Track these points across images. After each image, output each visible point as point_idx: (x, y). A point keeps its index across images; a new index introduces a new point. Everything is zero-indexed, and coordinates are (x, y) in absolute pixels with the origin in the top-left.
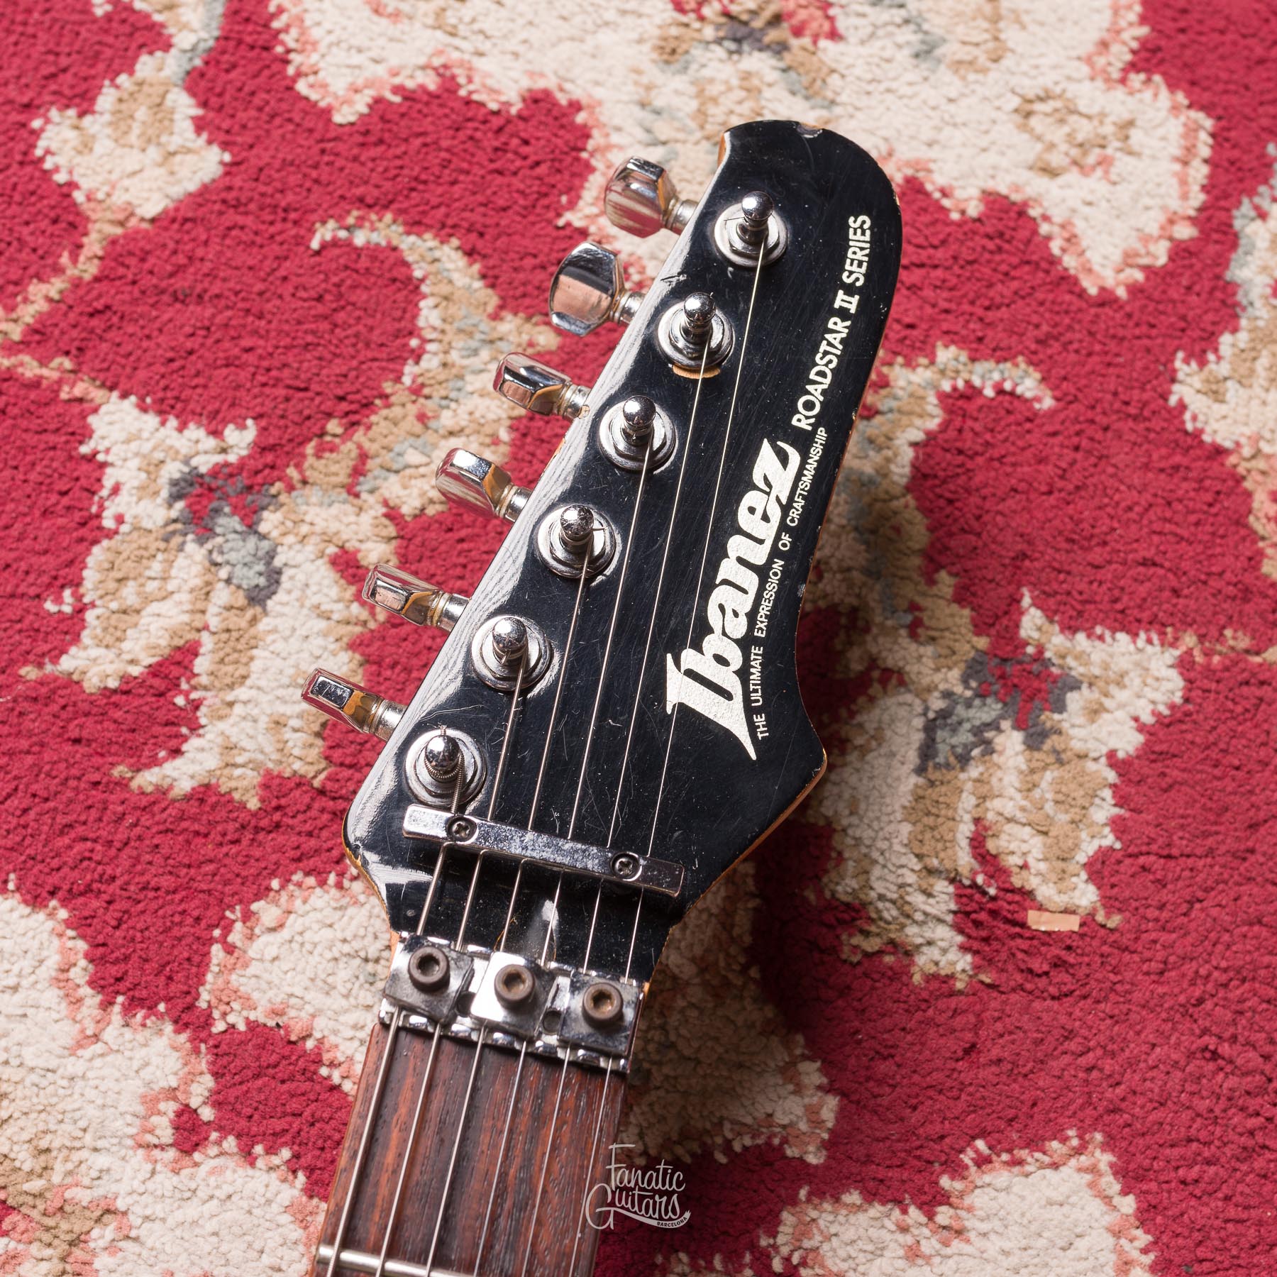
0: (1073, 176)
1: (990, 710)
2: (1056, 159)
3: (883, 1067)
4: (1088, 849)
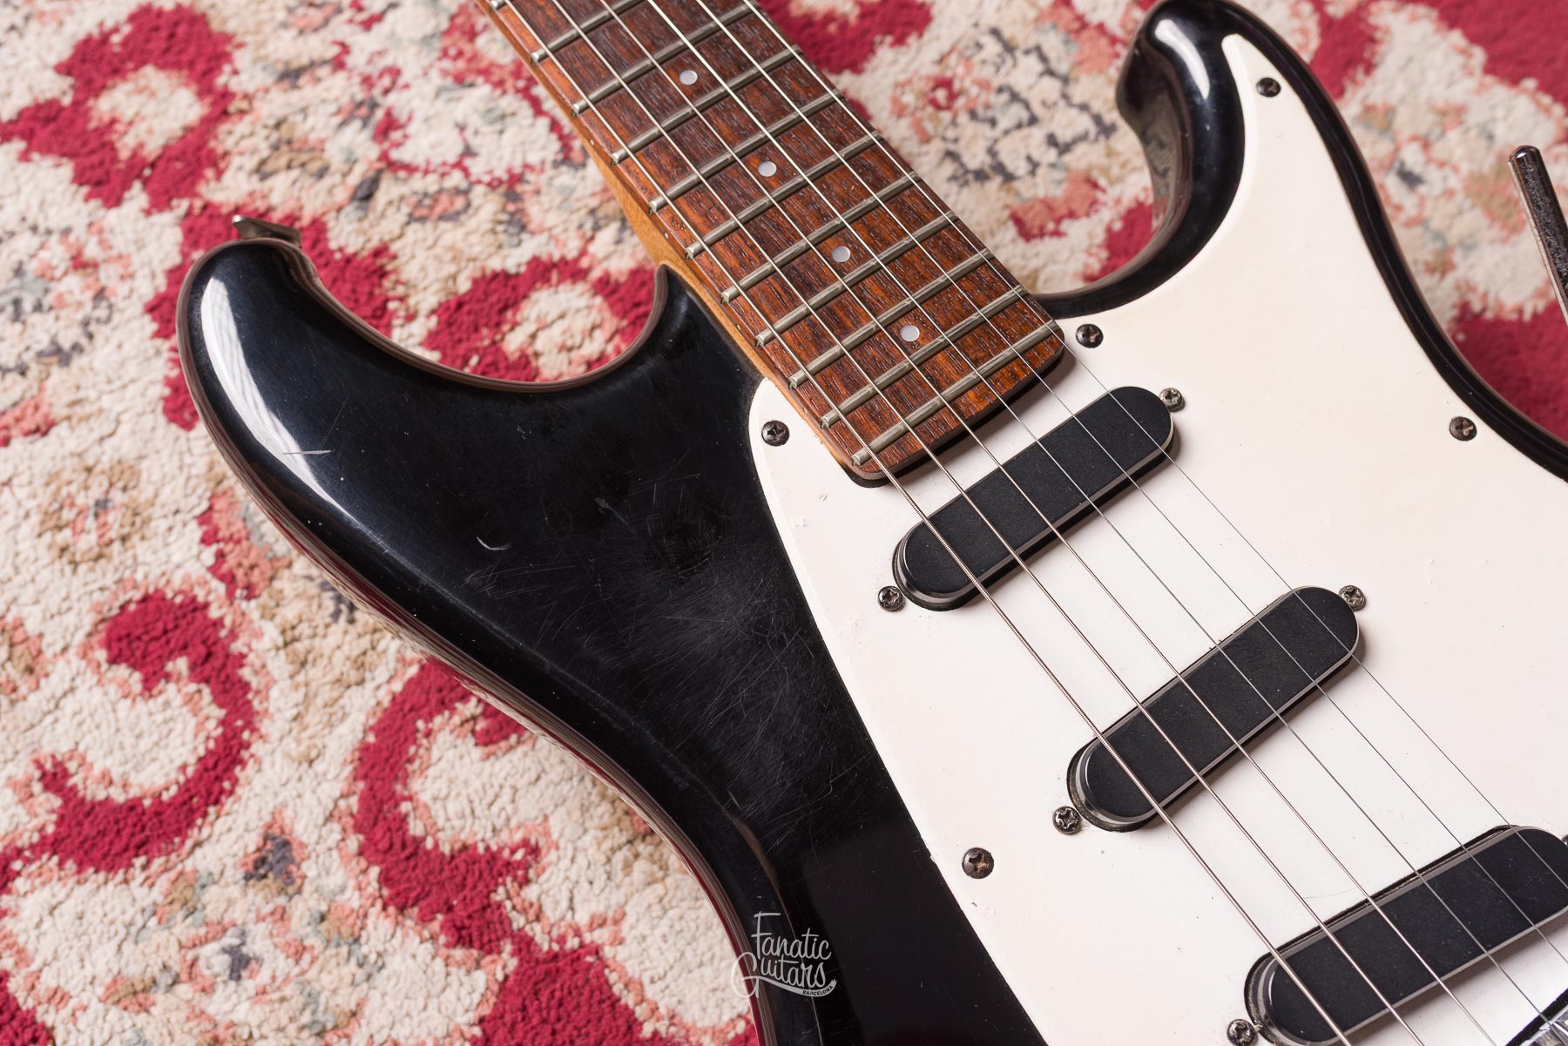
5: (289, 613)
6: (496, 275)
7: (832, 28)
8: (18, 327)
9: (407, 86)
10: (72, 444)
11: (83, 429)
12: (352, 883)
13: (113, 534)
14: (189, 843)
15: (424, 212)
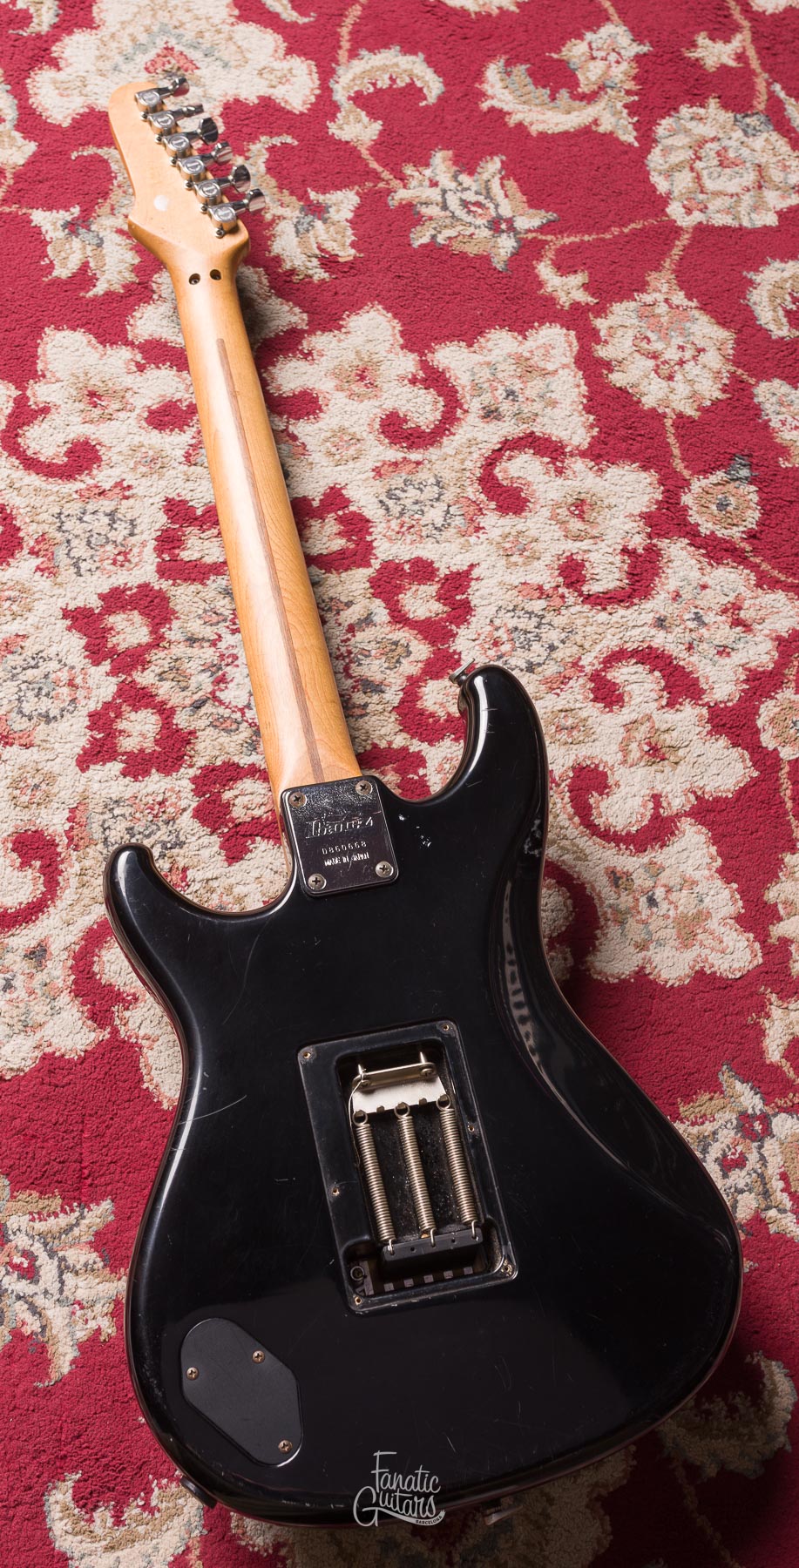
0: (280, 86)
1: (310, 218)
2: (274, 83)
3: (315, 304)
4: (348, 241)
5: (87, 863)
6: (234, 764)
7: (431, 720)
8: (36, 699)
9: (237, 666)
10: (35, 757)
11: (42, 753)
12: (62, 977)
13: (35, 800)
14: (10, 933)
15: (218, 724)
